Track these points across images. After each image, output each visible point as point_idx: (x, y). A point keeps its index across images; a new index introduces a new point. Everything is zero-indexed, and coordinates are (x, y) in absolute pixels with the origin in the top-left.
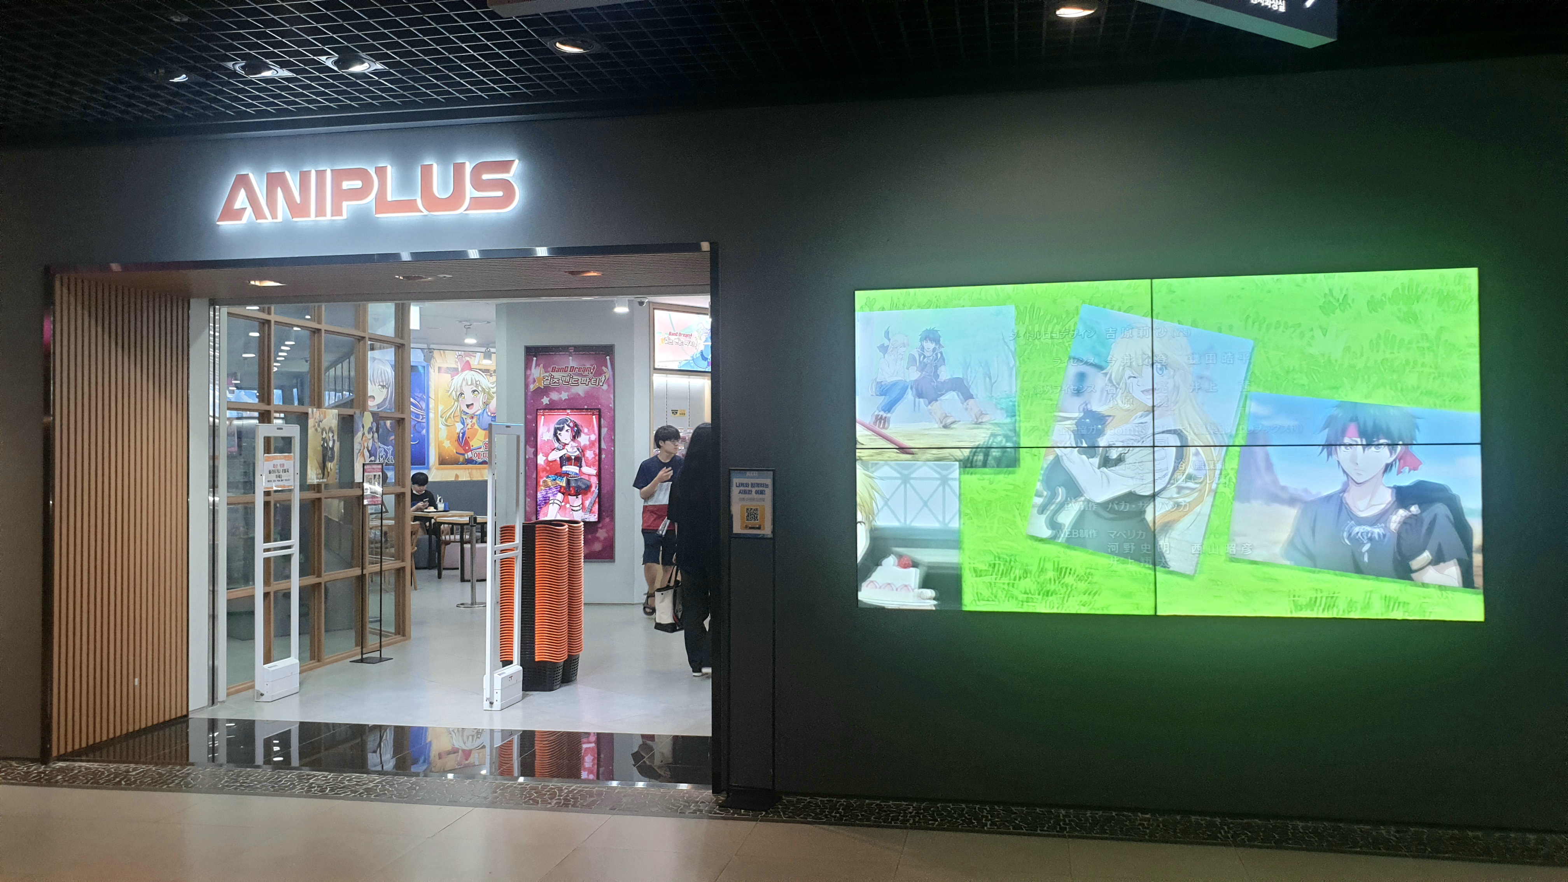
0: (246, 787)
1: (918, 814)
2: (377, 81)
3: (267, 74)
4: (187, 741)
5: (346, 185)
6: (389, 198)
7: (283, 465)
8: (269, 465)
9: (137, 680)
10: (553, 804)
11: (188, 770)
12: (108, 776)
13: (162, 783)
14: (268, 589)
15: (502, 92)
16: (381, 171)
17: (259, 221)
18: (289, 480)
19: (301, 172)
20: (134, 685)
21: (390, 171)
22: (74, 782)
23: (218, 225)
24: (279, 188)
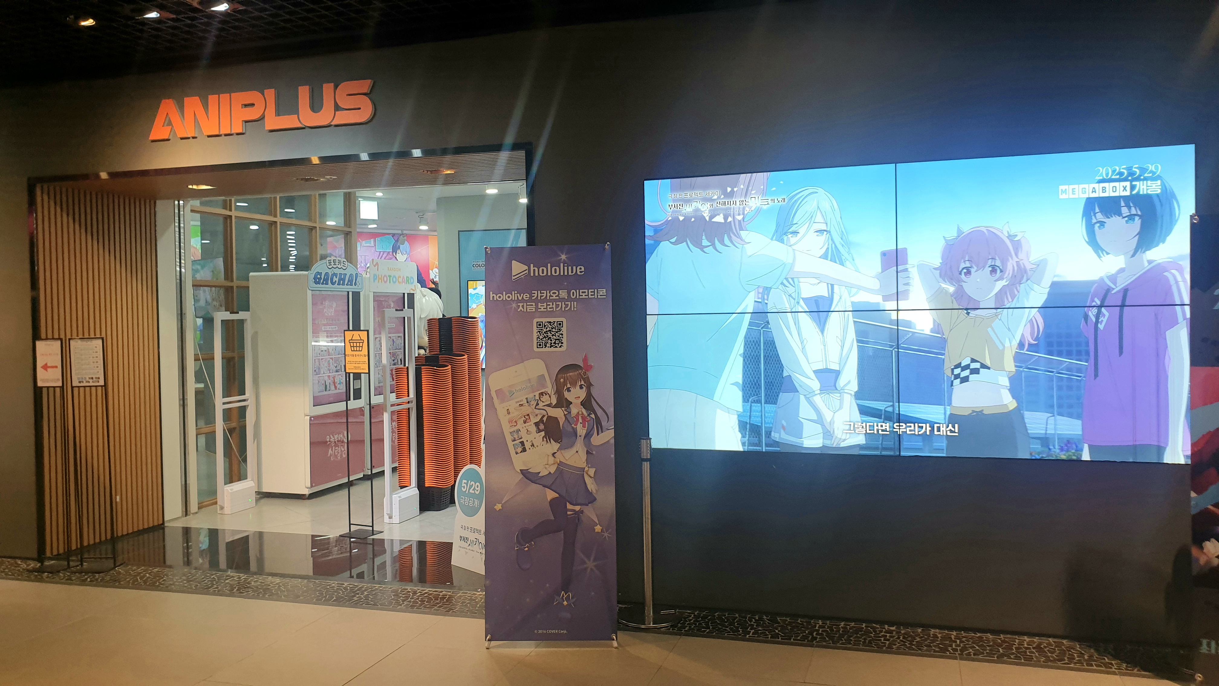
1: (695, 622)
4: (164, 545)
9: (118, 498)
13: (117, 580)
14: (227, 426)
20: (116, 502)
22: (55, 578)
24: (195, 112)
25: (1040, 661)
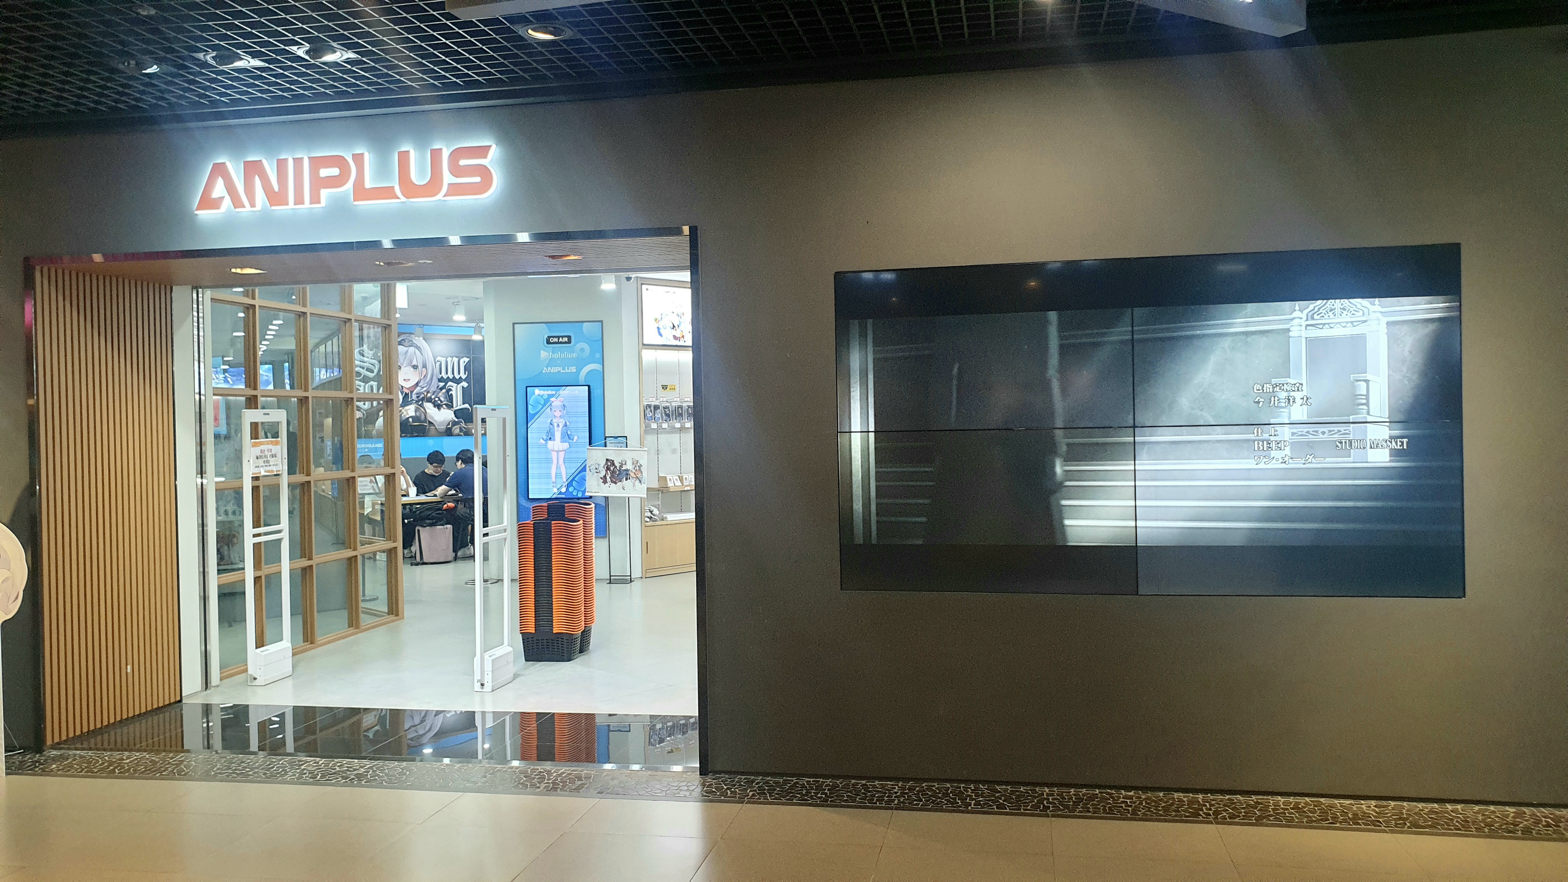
0: (238, 774)
1: (903, 794)
2: (350, 69)
3: (239, 64)
4: (182, 726)
5: (324, 172)
6: (368, 184)
7: (271, 450)
8: (257, 451)
9: (129, 667)
10: (541, 788)
11: (182, 757)
12: (103, 763)
13: (156, 771)
14: (259, 574)
15: (477, 78)
16: (358, 158)
17: (237, 210)
18: (276, 465)
19: (278, 160)
20: (127, 673)
21: (367, 157)
22: (69, 771)
23: (197, 215)
24: (257, 178)
25: (1303, 822)
